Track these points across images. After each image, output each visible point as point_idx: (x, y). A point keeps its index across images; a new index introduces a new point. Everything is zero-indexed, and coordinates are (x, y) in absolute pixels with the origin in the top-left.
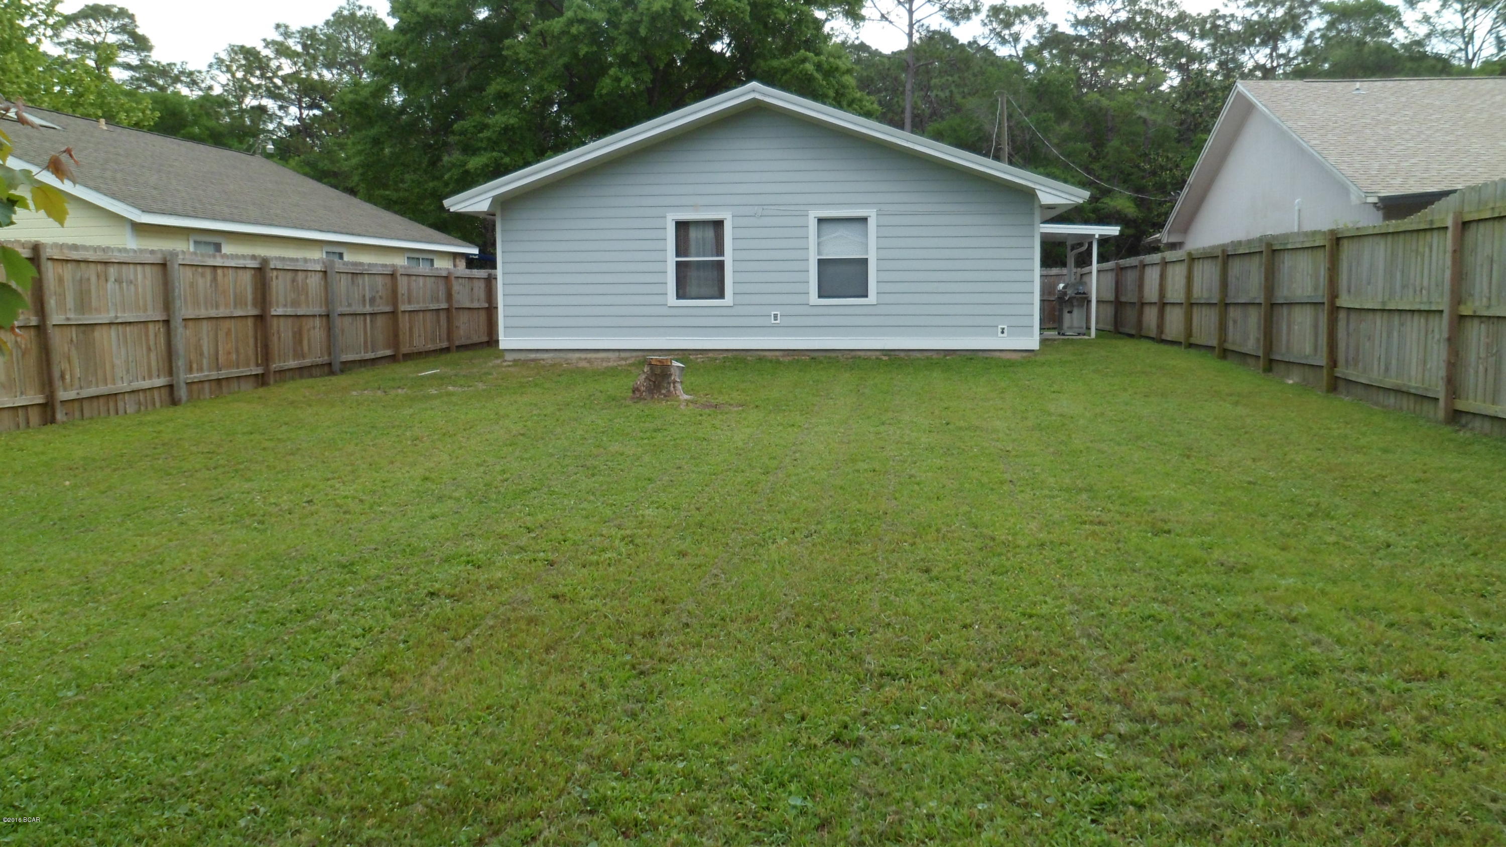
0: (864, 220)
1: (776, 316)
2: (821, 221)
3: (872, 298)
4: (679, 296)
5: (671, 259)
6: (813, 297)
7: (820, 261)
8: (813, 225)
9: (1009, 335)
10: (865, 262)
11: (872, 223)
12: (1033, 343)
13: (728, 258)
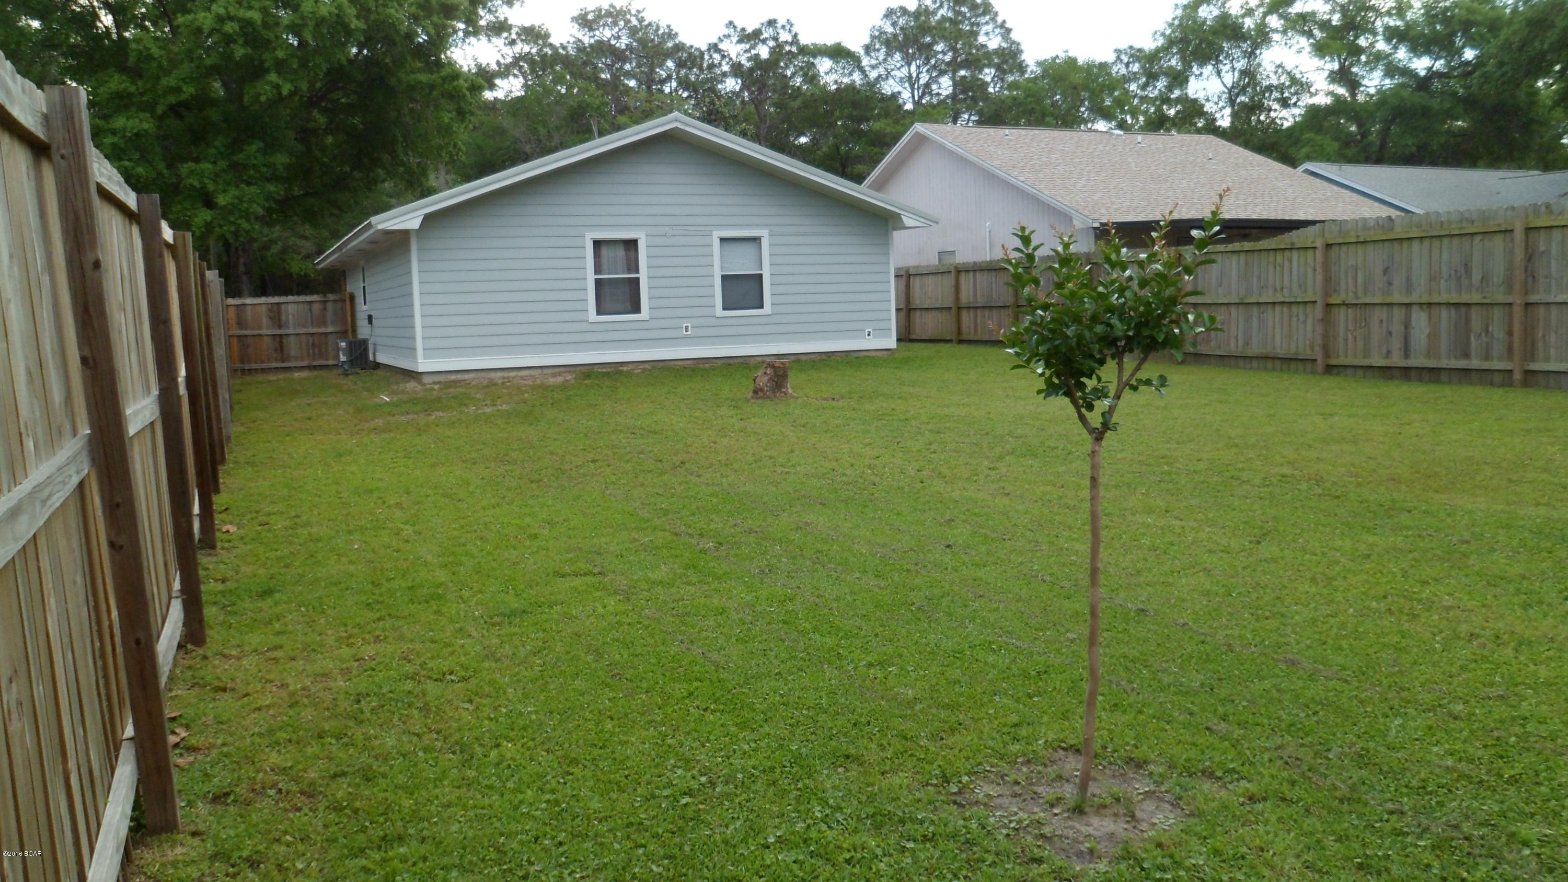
0: (756, 240)
1: (687, 328)
2: (723, 240)
3: (767, 308)
4: (599, 312)
5: (591, 277)
6: (719, 311)
7: (724, 278)
8: (716, 243)
9: (874, 337)
10: (760, 276)
11: (765, 243)
12: (891, 342)
13: (643, 275)
